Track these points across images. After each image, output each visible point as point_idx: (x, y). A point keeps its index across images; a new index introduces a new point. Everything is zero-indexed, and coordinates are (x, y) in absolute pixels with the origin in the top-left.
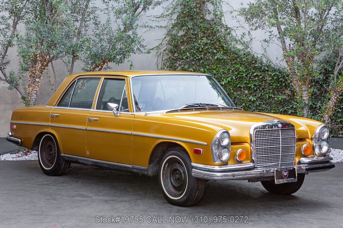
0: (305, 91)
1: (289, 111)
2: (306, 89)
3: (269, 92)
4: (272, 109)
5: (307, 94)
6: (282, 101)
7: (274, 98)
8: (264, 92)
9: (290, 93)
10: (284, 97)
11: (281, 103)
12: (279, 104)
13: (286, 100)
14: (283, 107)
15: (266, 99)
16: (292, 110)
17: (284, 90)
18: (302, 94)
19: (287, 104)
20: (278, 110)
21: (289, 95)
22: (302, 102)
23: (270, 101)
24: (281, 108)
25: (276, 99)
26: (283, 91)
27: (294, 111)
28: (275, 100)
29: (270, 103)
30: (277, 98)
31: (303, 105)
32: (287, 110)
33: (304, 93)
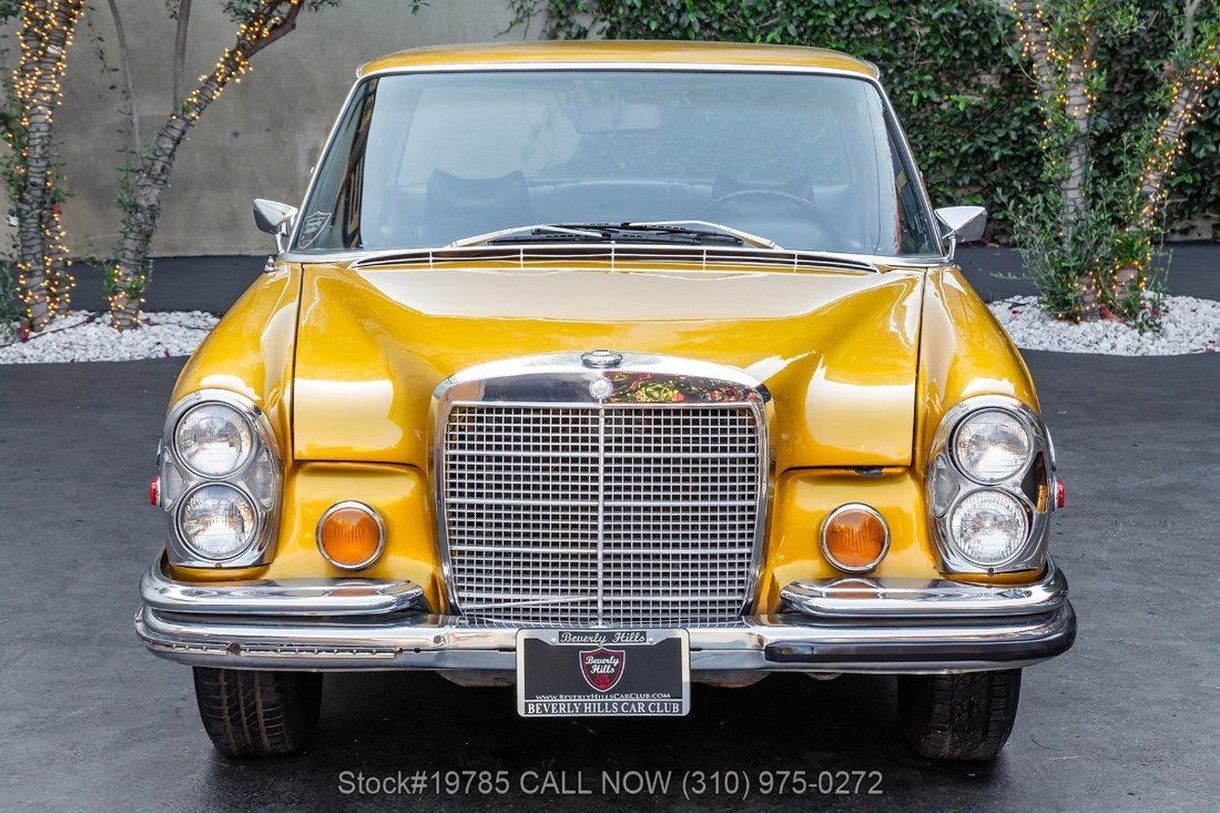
0: (1077, 82)
1: (993, 153)
2: (1082, 78)
3: (921, 82)
4: (929, 145)
5: (1084, 95)
6: (969, 116)
7: (940, 104)
8: (901, 83)
9: (998, 82)
10: (976, 100)
11: (962, 122)
12: (958, 125)
13: (981, 109)
14: (972, 138)
15: (908, 109)
16: (1004, 146)
17: (975, 74)
18: (1067, 98)
19: (987, 126)
20: (952, 147)
21: (992, 93)
22: (1065, 129)
23: (922, 116)
24: (964, 141)
25: (944, 106)
26: (970, 76)
27: (1011, 153)
28: (942, 112)
29: (924, 124)
30: (950, 103)
31: (1070, 138)
32: (986, 148)
33: (1071, 93)
